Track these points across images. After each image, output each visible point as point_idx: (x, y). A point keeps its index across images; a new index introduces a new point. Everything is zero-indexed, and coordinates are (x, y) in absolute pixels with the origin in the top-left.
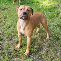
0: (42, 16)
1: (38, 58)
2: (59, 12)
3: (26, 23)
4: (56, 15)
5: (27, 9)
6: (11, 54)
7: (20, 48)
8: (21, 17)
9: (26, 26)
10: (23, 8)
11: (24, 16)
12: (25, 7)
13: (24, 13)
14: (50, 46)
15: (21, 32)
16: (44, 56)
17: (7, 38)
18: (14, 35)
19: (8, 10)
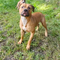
0: (42, 16)
1: (39, 51)
2: (55, 14)
3: (28, 20)
4: (52, 16)
5: (28, 7)
6: (13, 49)
7: (22, 43)
8: (22, 14)
9: (27, 23)
10: (24, 6)
11: (25, 13)
12: (26, 5)
13: (25, 10)
14: (49, 41)
15: (23, 29)
16: (44, 50)
17: (9, 36)
18: (16, 34)
19: (9, 14)
